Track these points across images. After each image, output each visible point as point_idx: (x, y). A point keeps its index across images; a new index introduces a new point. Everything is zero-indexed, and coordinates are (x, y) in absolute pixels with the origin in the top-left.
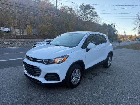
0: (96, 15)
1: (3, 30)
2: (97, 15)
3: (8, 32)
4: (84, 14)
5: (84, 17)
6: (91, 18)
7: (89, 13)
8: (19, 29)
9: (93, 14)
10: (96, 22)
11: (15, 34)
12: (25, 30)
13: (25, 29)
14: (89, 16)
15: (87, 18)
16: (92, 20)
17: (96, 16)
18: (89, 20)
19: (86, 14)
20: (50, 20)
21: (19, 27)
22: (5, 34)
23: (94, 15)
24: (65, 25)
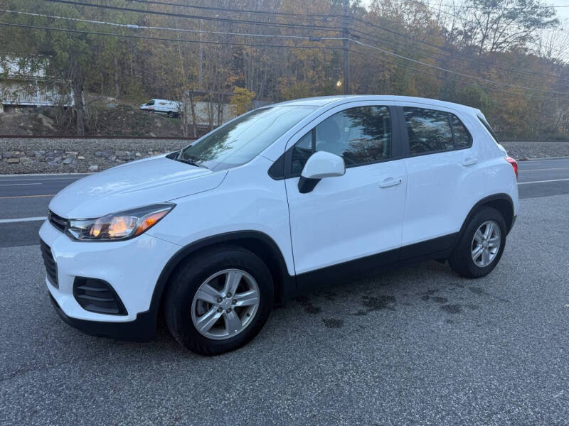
0: (546, 20)
1: (161, 109)
2: (556, 21)
3: (176, 115)
4: (483, 20)
5: (485, 37)
6: (524, 39)
7: (512, 16)
8: (205, 104)
9: (535, 16)
10: (549, 53)
11: (194, 119)
12: (227, 106)
13: (228, 102)
14: (513, 29)
15: (501, 40)
16: (528, 45)
17: (546, 24)
18: (512, 49)
19: (497, 21)
20: (325, 59)
21: (204, 94)
22: (159, 125)
23: (537, 23)
24: (388, 77)
